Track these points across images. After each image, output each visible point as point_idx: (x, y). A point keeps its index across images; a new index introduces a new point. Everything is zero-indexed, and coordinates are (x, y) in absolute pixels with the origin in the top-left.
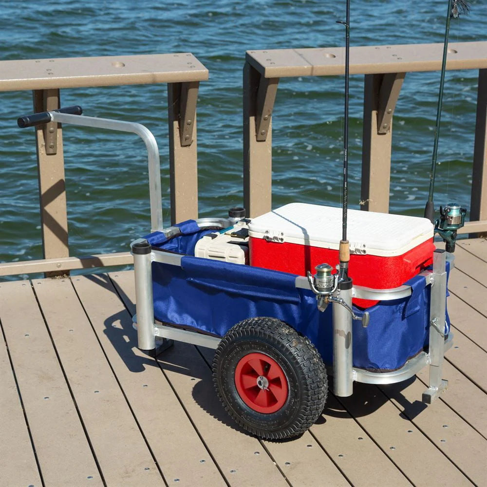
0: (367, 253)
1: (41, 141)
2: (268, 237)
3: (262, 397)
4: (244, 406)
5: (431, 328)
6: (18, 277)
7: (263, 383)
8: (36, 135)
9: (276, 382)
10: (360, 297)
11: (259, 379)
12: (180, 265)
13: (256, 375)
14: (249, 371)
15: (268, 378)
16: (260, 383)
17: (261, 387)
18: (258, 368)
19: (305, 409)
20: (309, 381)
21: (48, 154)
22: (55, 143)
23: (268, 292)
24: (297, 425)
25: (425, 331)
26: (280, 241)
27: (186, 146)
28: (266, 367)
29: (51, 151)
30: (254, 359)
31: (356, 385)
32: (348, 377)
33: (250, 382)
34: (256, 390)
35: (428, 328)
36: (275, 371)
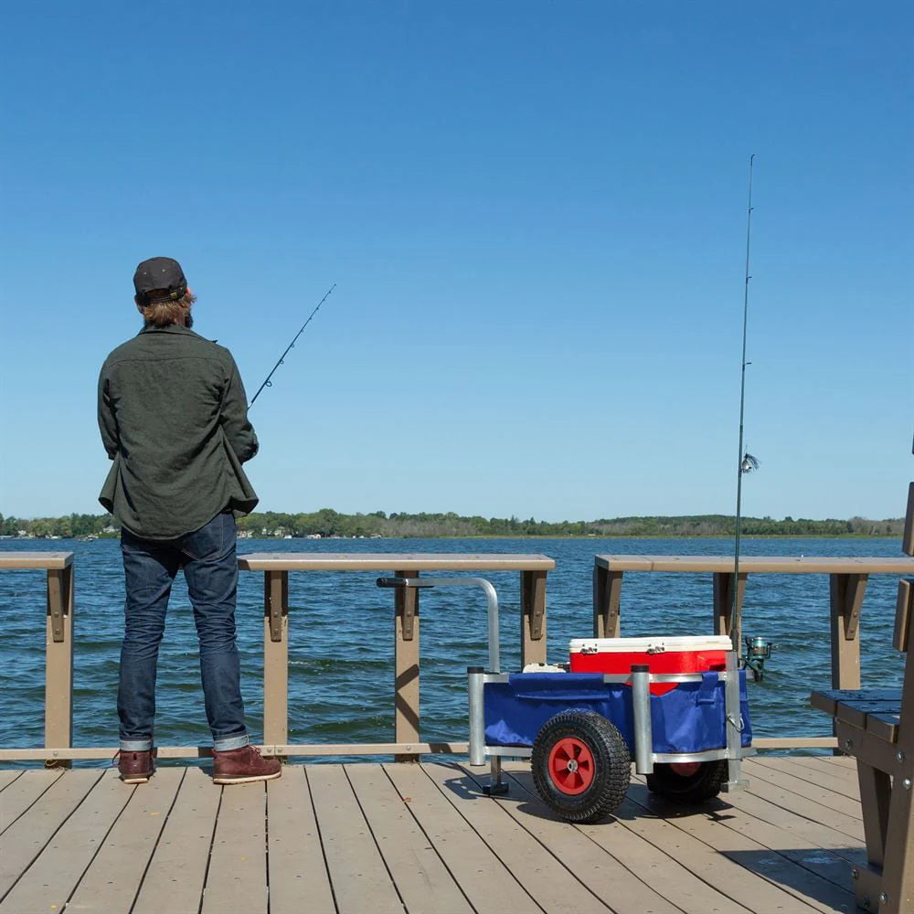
0: (666, 650)
1: (399, 628)
2: (584, 650)
3: (571, 779)
4: (553, 787)
5: (728, 723)
6: (365, 759)
7: (572, 765)
8: (395, 619)
9: (584, 765)
10: (658, 682)
11: (570, 762)
12: (508, 682)
13: (568, 759)
14: (562, 755)
15: (578, 762)
16: (570, 766)
17: (571, 770)
18: (570, 753)
19: (608, 783)
20: (611, 755)
21: (404, 640)
22: (412, 627)
23: (581, 694)
24: (602, 800)
25: (722, 727)
26: (594, 652)
27: (536, 640)
28: (577, 750)
29: (408, 636)
30: (567, 744)
31: (656, 766)
32: (648, 758)
33: (561, 764)
34: (567, 772)
35: (725, 725)
36: (585, 755)
